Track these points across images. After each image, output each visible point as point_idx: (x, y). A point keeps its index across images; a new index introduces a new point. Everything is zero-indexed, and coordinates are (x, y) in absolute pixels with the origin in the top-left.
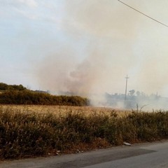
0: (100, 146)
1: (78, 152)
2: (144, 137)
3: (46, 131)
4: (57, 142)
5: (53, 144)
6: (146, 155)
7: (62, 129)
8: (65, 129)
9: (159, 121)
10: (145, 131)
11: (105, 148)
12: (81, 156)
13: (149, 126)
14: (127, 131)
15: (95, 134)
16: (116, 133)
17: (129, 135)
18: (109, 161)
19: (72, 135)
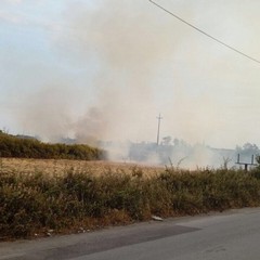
0: (116, 222)
1: (82, 232)
2: (183, 208)
3: (32, 199)
4: (49, 216)
5: (43, 220)
6: (185, 235)
7: (58, 195)
8: (61, 195)
9: (206, 183)
10: (184, 200)
11: (124, 224)
12: (87, 237)
13: (191, 192)
14: (158, 199)
15: (108, 204)
16: (141, 202)
17: (160, 204)
18: (130, 244)
19: (72, 205)
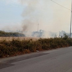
0: (26, 53)
1: (17, 55)
2: (45, 48)
3: (3, 47)
4: (8, 52)
7: (10, 46)
10: (45, 46)
11: (29, 53)
12: (18, 57)
13: (47, 44)
14: (38, 46)
15: (24, 48)
16: (33, 47)
18: (30, 58)
19: (14, 48)
